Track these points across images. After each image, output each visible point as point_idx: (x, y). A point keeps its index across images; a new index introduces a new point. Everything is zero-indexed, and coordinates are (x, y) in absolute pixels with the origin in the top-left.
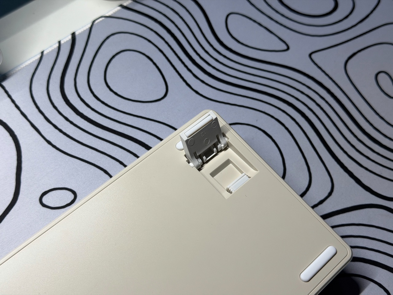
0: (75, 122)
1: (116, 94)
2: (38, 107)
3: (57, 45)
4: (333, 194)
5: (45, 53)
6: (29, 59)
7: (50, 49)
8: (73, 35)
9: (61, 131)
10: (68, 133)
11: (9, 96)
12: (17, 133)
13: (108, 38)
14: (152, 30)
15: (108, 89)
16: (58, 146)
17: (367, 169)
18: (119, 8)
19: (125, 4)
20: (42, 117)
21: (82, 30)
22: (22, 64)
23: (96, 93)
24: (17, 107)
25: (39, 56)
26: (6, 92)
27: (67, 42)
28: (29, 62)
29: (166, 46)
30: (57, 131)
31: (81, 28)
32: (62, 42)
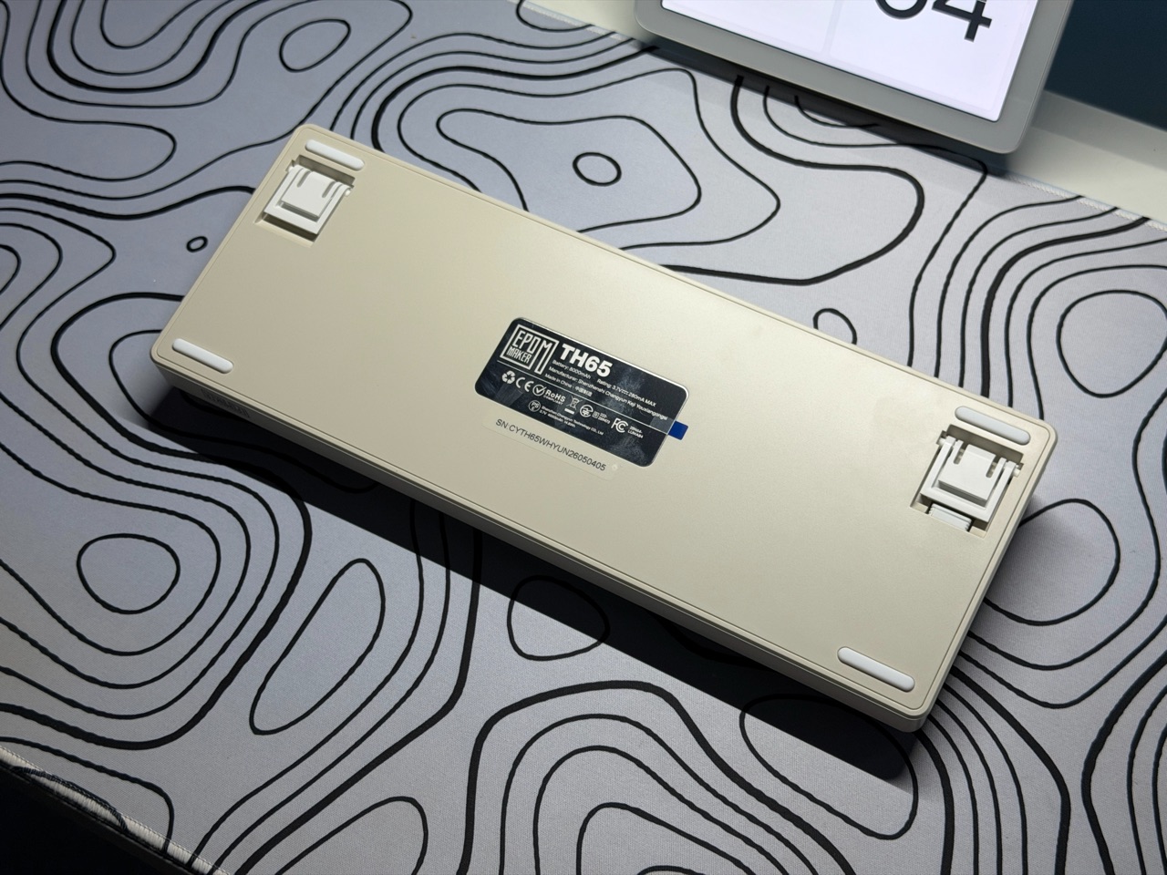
0: (972, 296)
1: (1060, 326)
2: (971, 238)
3: (1107, 209)
4: (1048, 710)
6: (1053, 187)
7: (1092, 204)
8: (1145, 219)
9: (947, 284)
10: (948, 295)
11: (971, 196)
12: (912, 234)
15: (1062, 311)
16: (918, 293)
17: (1132, 756)
20: (958, 251)
21: (1162, 227)
22: (1039, 182)
23: (1043, 299)
24: (958, 214)
26: (976, 189)
27: (1123, 218)
28: (1049, 189)
30: (944, 280)
32: (1117, 212)
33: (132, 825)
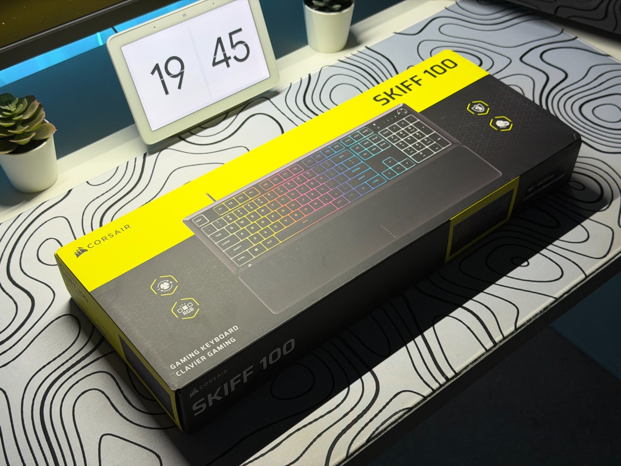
2: (291, 110)
3: (300, 80)
5: (292, 84)
7: (296, 82)
8: (310, 75)
12: (280, 122)
13: (331, 77)
14: (359, 74)
15: (332, 103)
18: (338, 61)
19: (341, 60)
20: (294, 115)
21: (315, 72)
24: (279, 110)
25: (290, 85)
27: (306, 78)
29: (368, 82)
31: (314, 73)
32: (303, 79)
33: (410, 405)
